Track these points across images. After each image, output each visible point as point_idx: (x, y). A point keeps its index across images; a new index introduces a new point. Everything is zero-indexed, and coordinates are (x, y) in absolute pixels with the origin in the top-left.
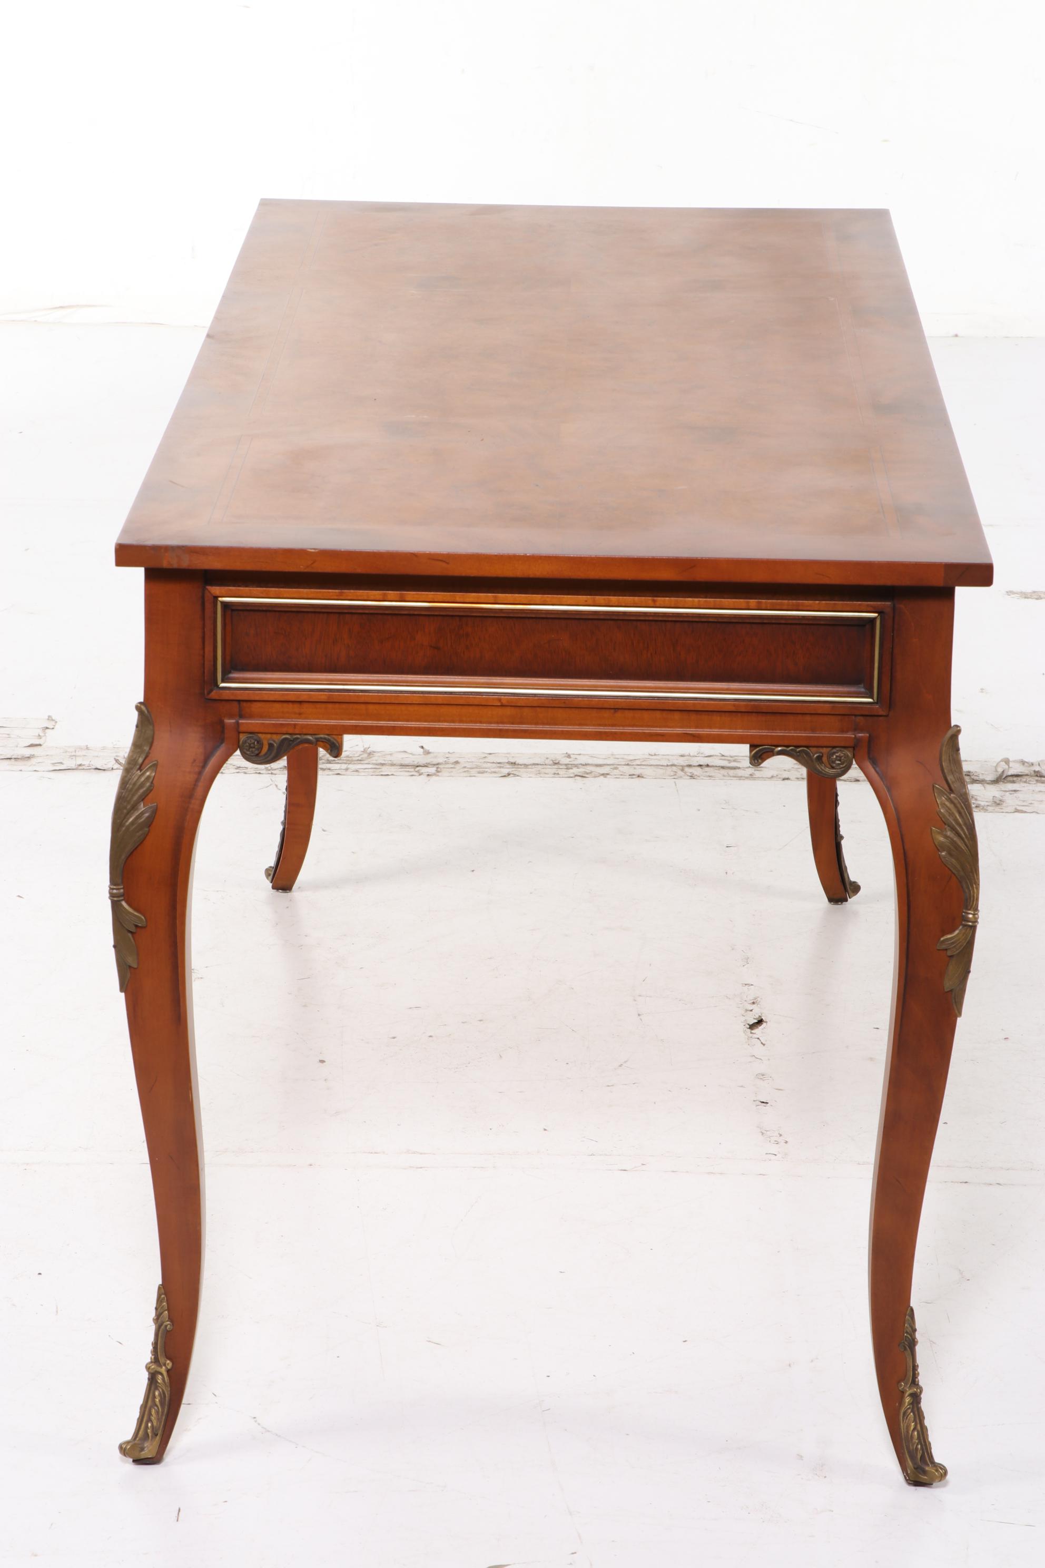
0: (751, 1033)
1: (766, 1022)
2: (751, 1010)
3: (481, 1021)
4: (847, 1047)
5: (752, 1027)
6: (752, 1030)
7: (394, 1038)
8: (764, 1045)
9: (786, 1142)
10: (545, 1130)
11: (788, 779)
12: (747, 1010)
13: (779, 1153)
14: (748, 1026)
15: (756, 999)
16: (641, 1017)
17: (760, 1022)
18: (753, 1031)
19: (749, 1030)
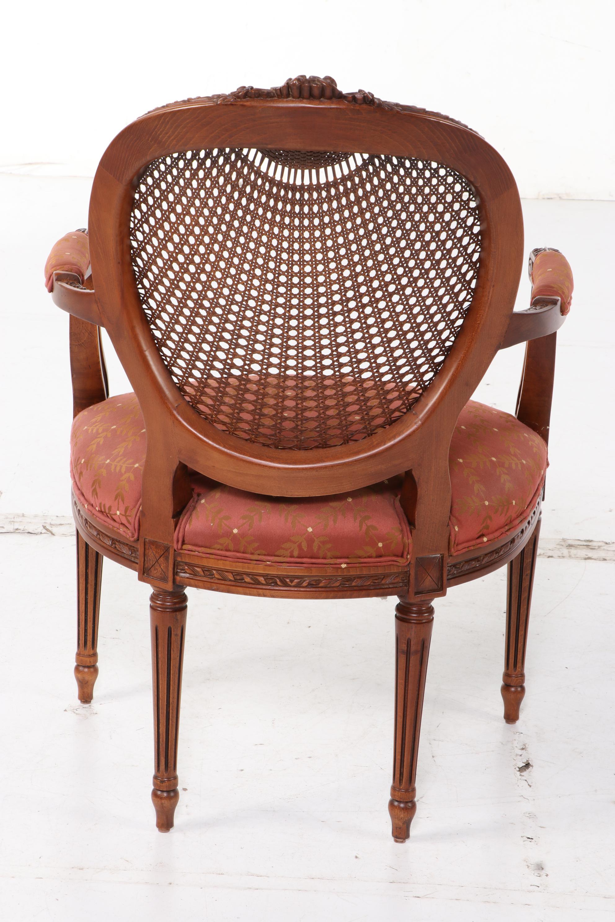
0: (520, 775)
1: (532, 766)
2: (521, 755)
3: (310, 757)
4: (596, 791)
5: (521, 769)
6: (521, 772)
7: (242, 770)
8: (530, 786)
9: (547, 875)
10: (356, 857)
11: (552, 557)
12: (517, 755)
13: (541, 885)
14: (518, 769)
15: (524, 745)
16: (435, 759)
17: (528, 765)
18: (522, 774)
19: (519, 773)
